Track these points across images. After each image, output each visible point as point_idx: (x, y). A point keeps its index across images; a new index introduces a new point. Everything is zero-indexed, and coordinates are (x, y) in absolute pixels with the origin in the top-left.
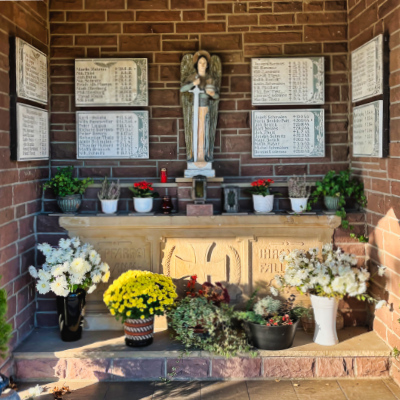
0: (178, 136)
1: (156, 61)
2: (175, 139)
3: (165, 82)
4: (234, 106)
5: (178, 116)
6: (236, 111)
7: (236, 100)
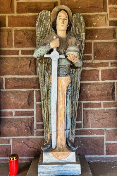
0: (34, 110)
1: (10, 25)
2: (31, 114)
3: (20, 49)
4: (98, 76)
5: (34, 87)
6: (100, 81)
7: (100, 69)
